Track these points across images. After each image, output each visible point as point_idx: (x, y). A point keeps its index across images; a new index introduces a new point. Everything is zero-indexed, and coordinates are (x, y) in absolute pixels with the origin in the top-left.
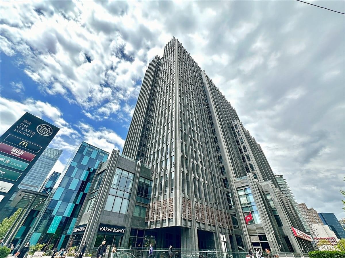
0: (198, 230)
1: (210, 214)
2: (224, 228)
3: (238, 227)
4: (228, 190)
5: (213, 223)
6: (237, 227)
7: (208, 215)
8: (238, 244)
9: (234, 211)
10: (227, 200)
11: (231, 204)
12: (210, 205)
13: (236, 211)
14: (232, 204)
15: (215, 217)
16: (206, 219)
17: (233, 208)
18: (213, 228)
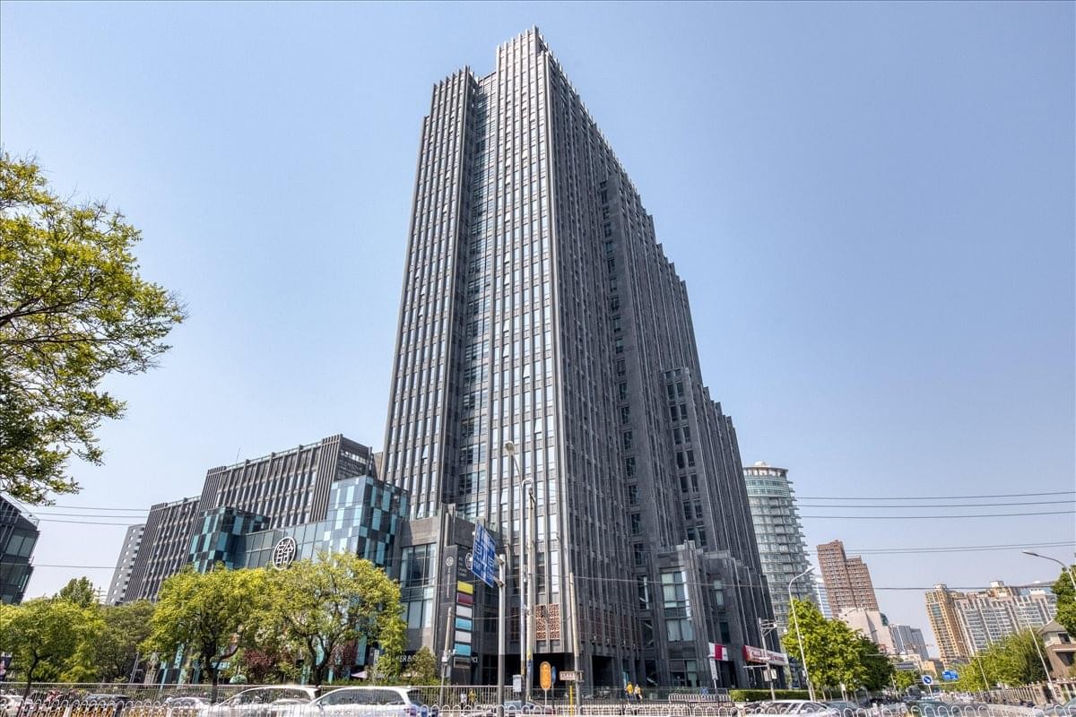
0: (593, 657)
1: (609, 625)
2: (628, 649)
3: (652, 644)
4: (643, 570)
5: (613, 641)
6: (650, 643)
7: (607, 627)
8: (648, 674)
9: (648, 615)
10: (637, 591)
11: (644, 598)
12: (610, 608)
13: (653, 614)
14: (647, 600)
15: (617, 630)
16: (604, 637)
17: (648, 607)
18: (613, 650)
